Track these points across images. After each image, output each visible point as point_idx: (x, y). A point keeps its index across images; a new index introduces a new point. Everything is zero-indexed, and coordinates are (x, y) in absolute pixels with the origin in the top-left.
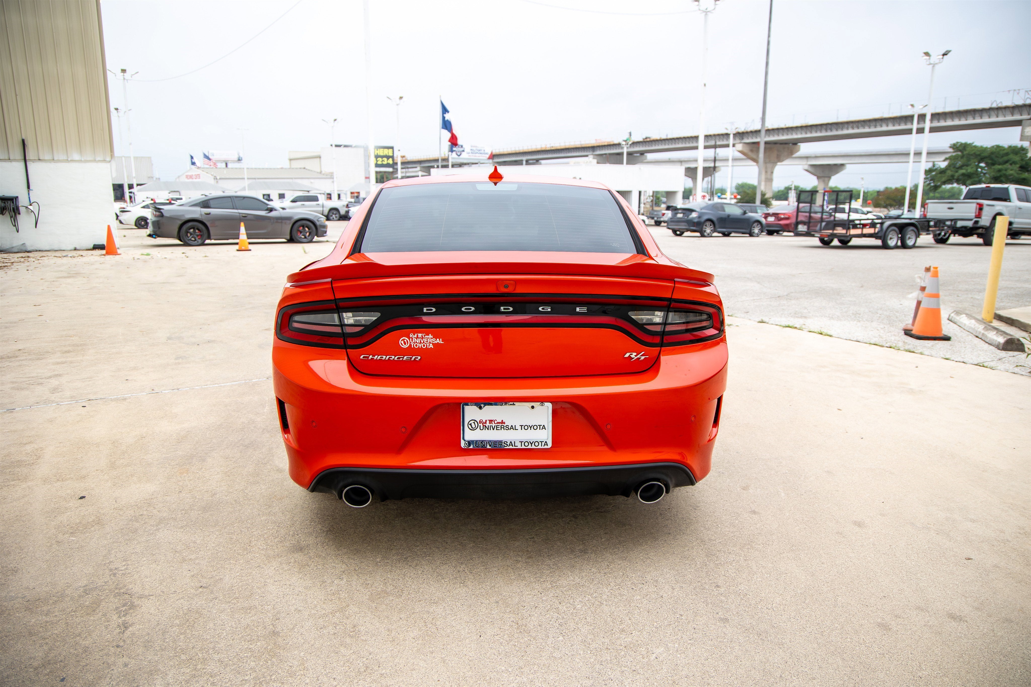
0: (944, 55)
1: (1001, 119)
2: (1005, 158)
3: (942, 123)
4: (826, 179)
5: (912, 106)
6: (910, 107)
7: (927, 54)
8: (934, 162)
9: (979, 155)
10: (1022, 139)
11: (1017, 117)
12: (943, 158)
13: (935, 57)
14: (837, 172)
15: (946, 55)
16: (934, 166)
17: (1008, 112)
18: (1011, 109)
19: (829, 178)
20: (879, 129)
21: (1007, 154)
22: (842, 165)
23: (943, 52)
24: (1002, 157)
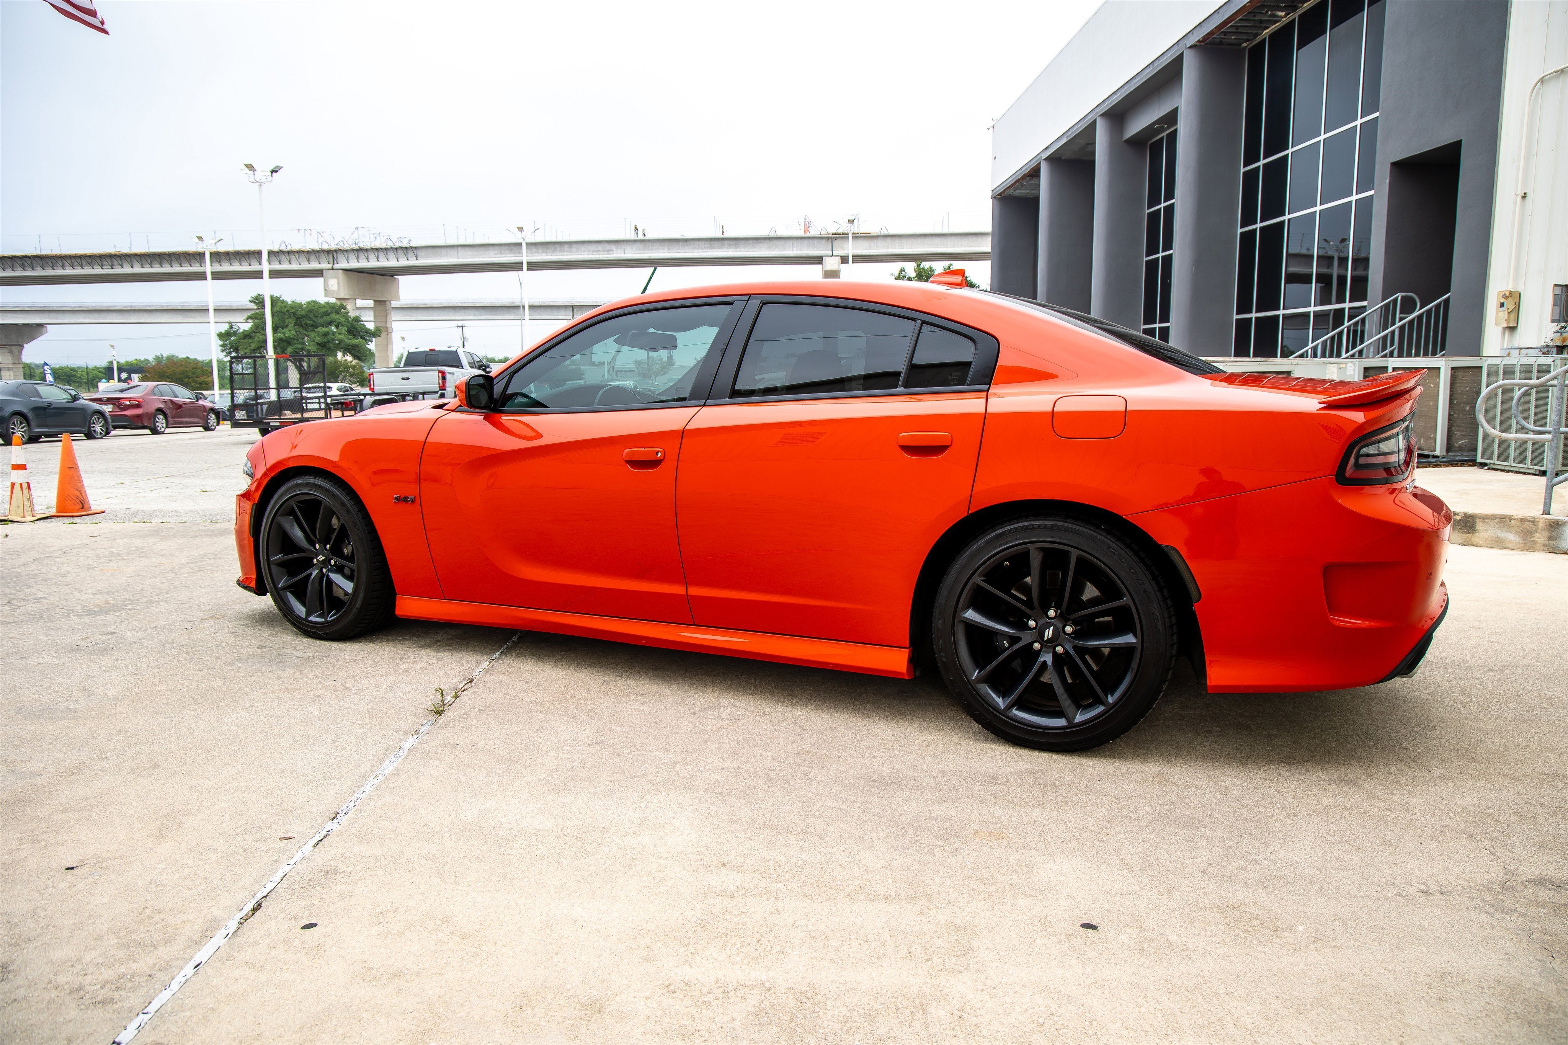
0: (273, 171)
1: (295, 266)
2: (327, 319)
3: (226, 267)
4: (15, 349)
5: (200, 238)
6: (197, 240)
7: (250, 167)
8: (229, 323)
9: (294, 314)
10: (326, 295)
11: (315, 265)
12: (245, 317)
13: (262, 172)
14: (33, 338)
15: (276, 172)
16: (231, 327)
17: (303, 258)
18: (306, 255)
19: (22, 347)
20: (118, 270)
21: (327, 314)
22: (40, 326)
23: (272, 168)
24: (322, 317)
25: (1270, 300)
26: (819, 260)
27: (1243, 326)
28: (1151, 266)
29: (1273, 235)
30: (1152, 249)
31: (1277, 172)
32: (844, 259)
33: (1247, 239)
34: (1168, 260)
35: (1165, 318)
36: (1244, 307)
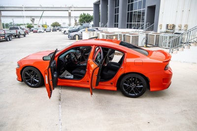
25: (131, 21)
26: (68, 11)
27: (128, 24)
28: (115, 15)
29: (131, 13)
30: (116, 13)
31: (132, 5)
32: (72, 11)
33: (128, 13)
34: (118, 15)
35: (118, 22)
36: (128, 22)
